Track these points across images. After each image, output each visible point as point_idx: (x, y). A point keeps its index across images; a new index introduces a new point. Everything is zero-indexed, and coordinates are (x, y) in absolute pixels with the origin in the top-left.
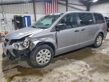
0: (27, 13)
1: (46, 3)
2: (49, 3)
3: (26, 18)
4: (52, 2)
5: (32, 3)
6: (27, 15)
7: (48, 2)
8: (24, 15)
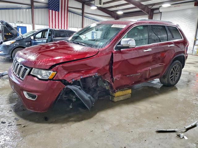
0: (22, 22)
1: (51, 11)
2: (55, 10)
3: (20, 29)
4: (59, 9)
5: (30, 10)
6: (21, 25)
7: (52, 10)
8: (18, 25)
